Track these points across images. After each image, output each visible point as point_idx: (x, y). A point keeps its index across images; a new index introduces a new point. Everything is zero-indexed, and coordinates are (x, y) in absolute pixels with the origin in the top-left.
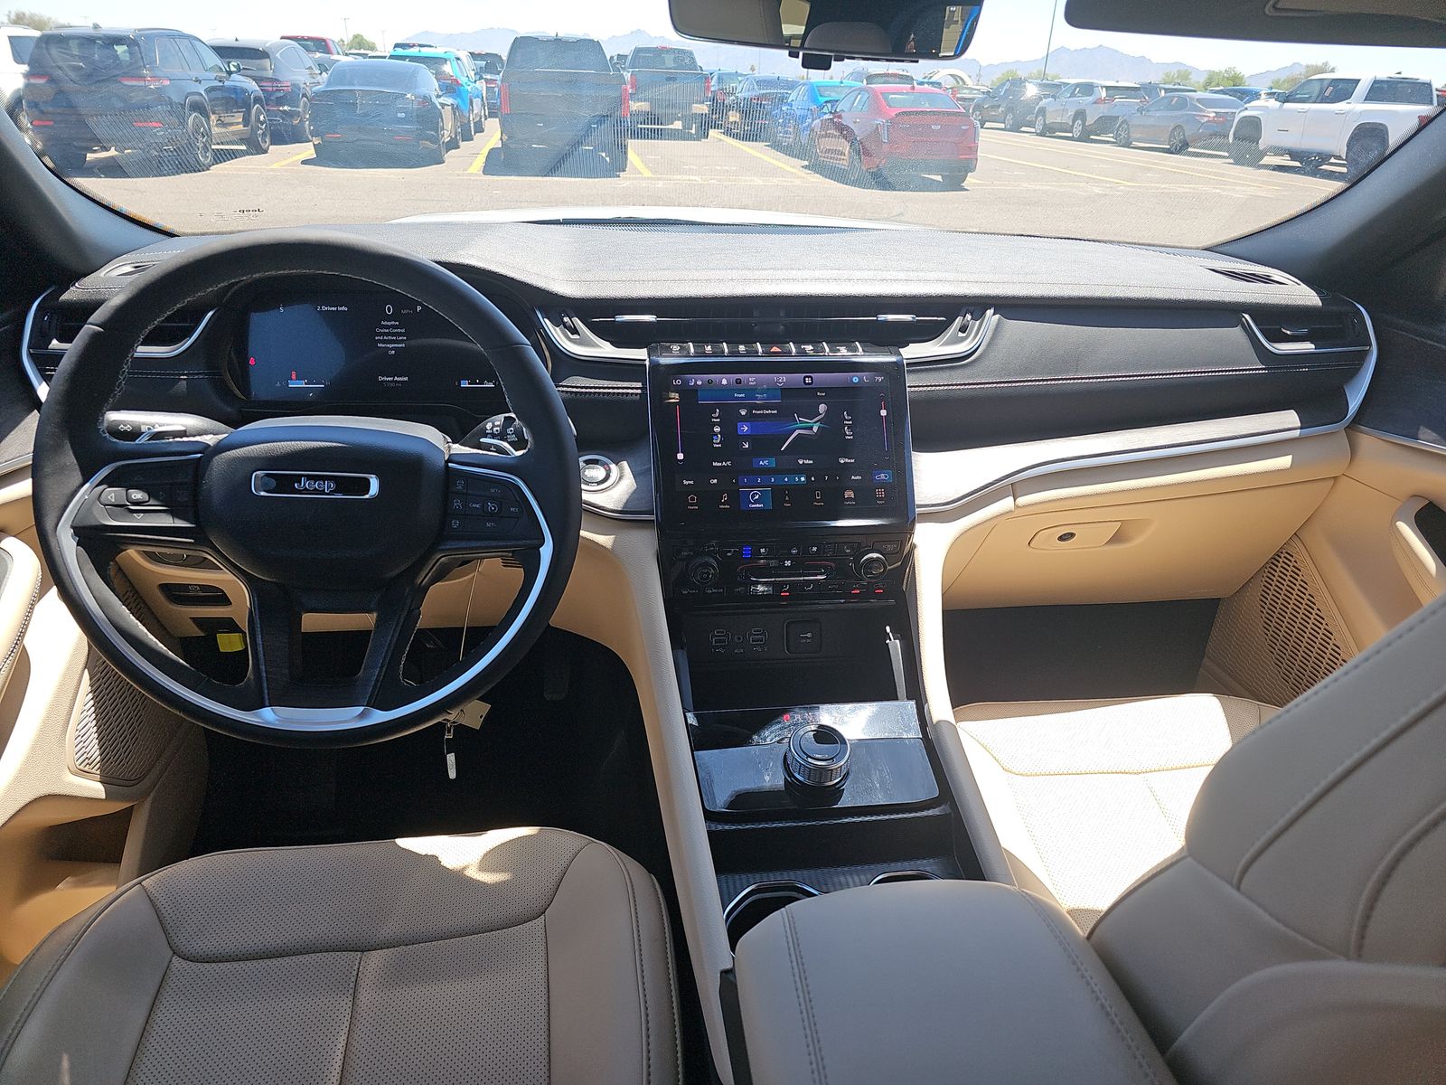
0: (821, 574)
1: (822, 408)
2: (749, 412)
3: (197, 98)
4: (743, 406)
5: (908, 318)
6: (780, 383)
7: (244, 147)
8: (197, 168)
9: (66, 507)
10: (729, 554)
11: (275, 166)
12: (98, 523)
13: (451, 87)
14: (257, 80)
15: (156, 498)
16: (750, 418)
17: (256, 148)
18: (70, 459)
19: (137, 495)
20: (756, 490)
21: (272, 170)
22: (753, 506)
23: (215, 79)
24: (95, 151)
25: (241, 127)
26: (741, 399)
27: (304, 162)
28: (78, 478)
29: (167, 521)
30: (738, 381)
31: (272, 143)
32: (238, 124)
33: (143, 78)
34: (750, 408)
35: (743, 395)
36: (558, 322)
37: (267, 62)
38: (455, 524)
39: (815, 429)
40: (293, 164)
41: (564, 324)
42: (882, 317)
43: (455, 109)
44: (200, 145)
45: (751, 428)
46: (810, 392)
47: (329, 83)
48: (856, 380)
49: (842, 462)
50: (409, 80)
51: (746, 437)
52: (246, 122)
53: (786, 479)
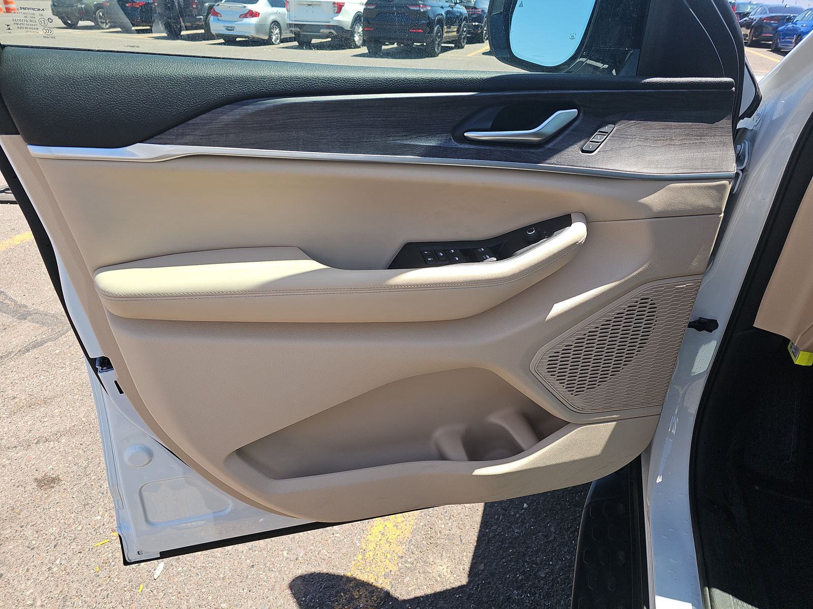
3: (441, 17)
7: (453, 45)
8: (434, 55)
11: (469, 55)
14: (467, 7)
17: (459, 46)
21: (469, 57)
23: (449, 6)
24: (387, 45)
25: (455, 33)
27: (484, 54)
31: (467, 44)
32: (454, 31)
33: (418, 5)
40: (478, 54)
44: (437, 42)
52: (458, 31)
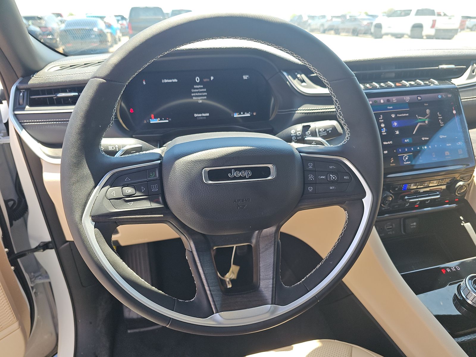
0: (437, 195)
1: (428, 111)
2: (396, 116)
4: (392, 113)
5: (452, 66)
6: (408, 100)
9: (86, 203)
10: (396, 189)
12: (107, 212)
13: (109, 26)
14: (40, 27)
15: (140, 191)
16: (397, 119)
18: (86, 170)
19: (129, 190)
20: (405, 155)
22: (406, 163)
26: (391, 109)
28: (92, 183)
29: (147, 205)
30: (388, 100)
34: (396, 113)
35: (392, 107)
36: (295, 77)
37: (42, 21)
38: (310, 189)
39: (427, 122)
41: (298, 78)
42: (441, 67)
43: (111, 34)
45: (398, 123)
46: (420, 104)
47: (66, 26)
48: (440, 97)
49: (441, 137)
50: (95, 24)
51: (396, 128)
53: (418, 148)
